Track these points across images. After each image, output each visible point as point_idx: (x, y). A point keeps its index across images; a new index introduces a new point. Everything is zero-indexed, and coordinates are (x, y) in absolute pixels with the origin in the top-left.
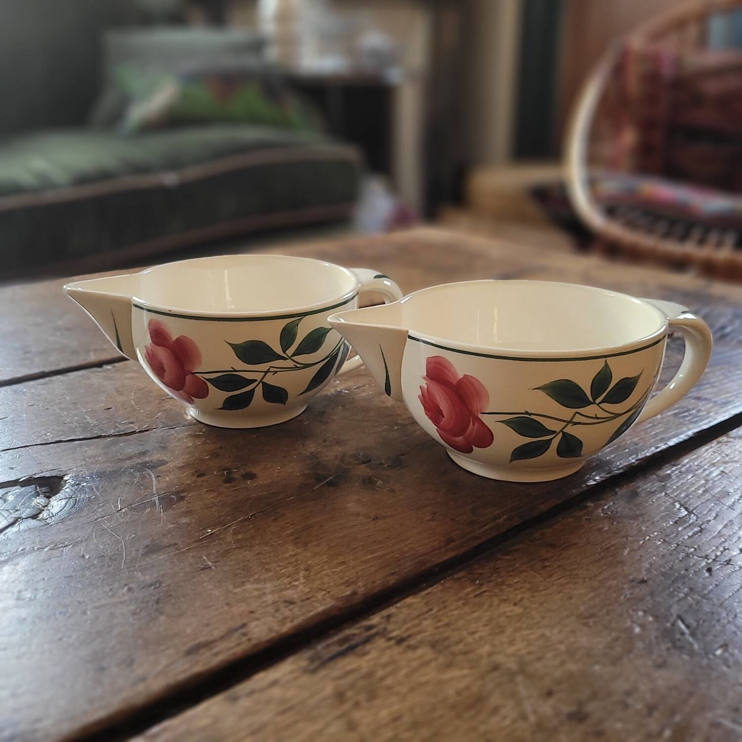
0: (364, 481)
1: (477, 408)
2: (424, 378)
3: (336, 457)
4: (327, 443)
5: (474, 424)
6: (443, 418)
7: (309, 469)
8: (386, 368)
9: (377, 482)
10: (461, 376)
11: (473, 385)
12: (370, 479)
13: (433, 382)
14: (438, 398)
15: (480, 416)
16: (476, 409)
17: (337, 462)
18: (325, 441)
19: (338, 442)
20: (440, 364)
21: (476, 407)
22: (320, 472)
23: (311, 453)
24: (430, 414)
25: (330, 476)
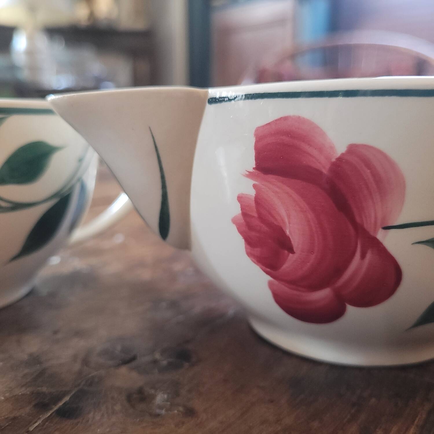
0: (129, 398)
1: (376, 218)
2: (250, 175)
3: (75, 357)
4: (59, 336)
5: (363, 256)
6: (291, 255)
7: (23, 386)
8: (163, 177)
9: (153, 397)
10: (340, 149)
11: (368, 164)
12: (140, 391)
13: (271, 177)
14: (283, 212)
15: (381, 235)
16: (373, 220)
17: (77, 367)
18: (56, 332)
19: (78, 334)
20: (289, 133)
21: (373, 215)
22: (44, 389)
23: (31, 355)
24: (257, 251)
25: (64, 394)
